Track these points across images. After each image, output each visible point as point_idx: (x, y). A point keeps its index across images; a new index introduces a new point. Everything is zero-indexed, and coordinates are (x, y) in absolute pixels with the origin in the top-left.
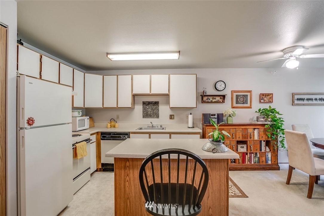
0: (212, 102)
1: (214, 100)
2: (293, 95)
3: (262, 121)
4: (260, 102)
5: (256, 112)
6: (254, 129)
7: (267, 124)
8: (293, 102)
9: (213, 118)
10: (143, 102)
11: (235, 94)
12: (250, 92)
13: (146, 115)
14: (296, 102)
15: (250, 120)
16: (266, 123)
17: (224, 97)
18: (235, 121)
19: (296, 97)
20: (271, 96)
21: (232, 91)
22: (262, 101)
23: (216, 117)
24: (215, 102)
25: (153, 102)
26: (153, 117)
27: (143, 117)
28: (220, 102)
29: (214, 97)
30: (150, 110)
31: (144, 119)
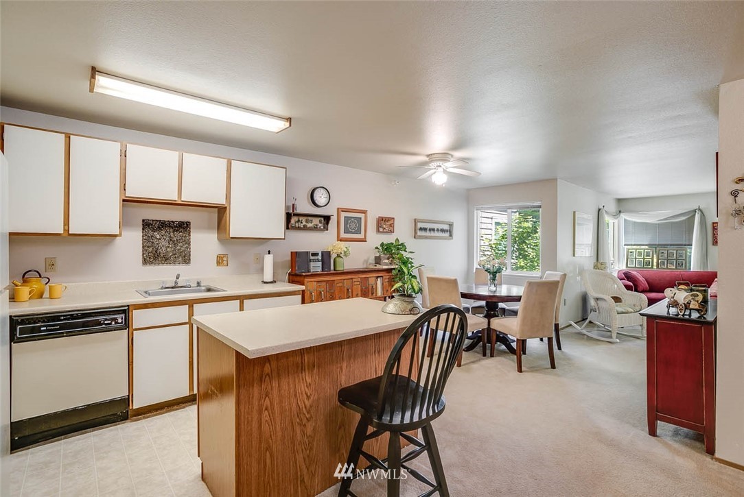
0: (305, 228)
1: (309, 225)
2: (416, 221)
3: (386, 264)
4: (378, 231)
5: (377, 248)
6: (377, 277)
7: (394, 269)
8: (416, 233)
9: (315, 261)
10: (143, 221)
11: (343, 214)
12: (364, 212)
13: (152, 256)
14: (419, 233)
15: (363, 264)
16: (392, 267)
17: (327, 219)
18: (347, 264)
19: (420, 225)
20: (391, 222)
21: (338, 209)
22: (381, 230)
23: (320, 257)
24: (311, 229)
25: (173, 222)
26: (174, 262)
27: (145, 262)
28: (320, 230)
29: (310, 218)
30: (164, 243)
31: (149, 268)
